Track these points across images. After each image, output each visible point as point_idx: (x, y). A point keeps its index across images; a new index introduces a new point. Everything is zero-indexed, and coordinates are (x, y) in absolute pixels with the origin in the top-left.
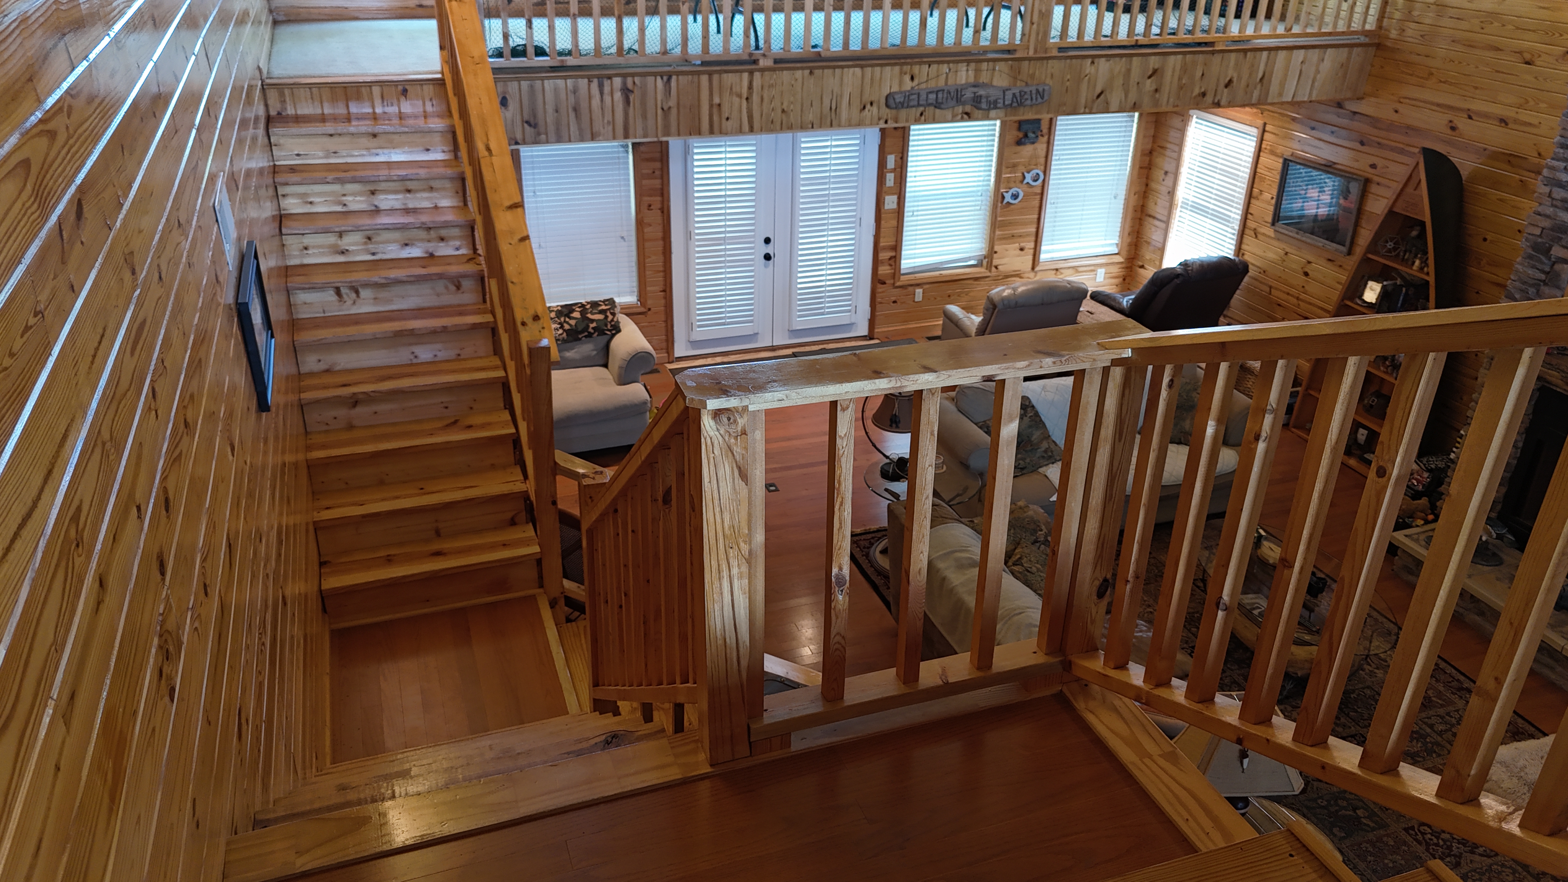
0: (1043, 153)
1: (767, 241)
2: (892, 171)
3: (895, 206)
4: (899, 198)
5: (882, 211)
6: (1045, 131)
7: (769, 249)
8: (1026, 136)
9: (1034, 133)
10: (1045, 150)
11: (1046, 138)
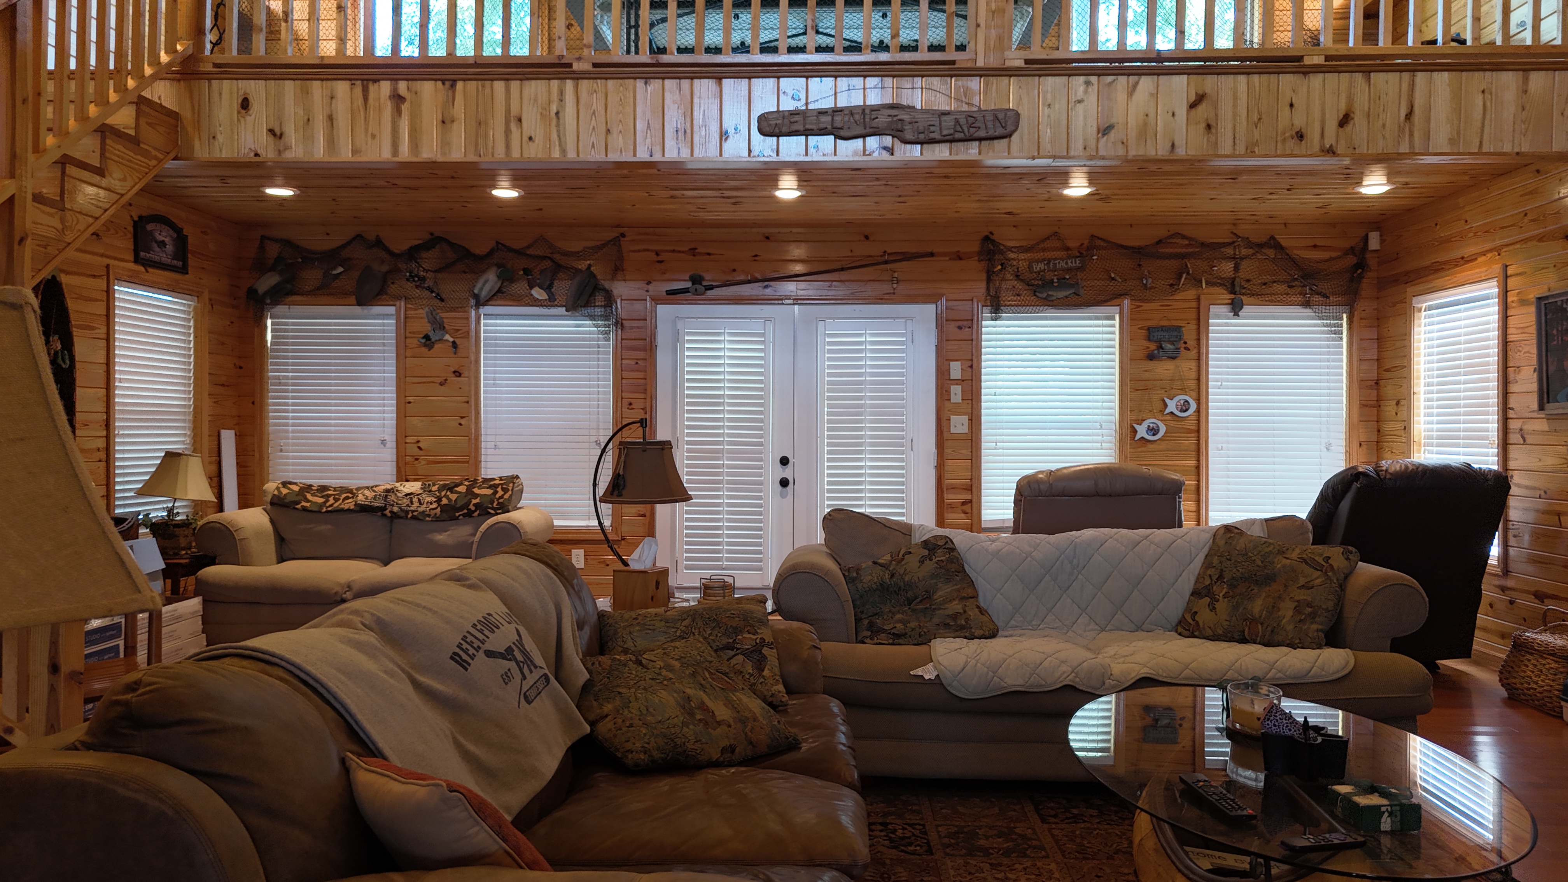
0: (1193, 374)
1: (784, 461)
2: (957, 382)
3: (965, 429)
4: (971, 420)
5: (946, 435)
6: (1191, 343)
7: (787, 473)
8: (1161, 347)
9: (1172, 343)
10: (1194, 368)
11: (1194, 352)
